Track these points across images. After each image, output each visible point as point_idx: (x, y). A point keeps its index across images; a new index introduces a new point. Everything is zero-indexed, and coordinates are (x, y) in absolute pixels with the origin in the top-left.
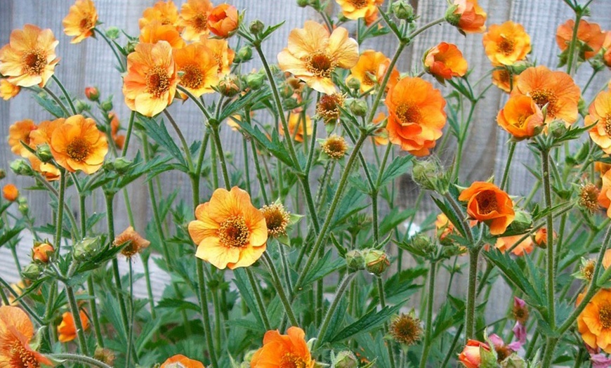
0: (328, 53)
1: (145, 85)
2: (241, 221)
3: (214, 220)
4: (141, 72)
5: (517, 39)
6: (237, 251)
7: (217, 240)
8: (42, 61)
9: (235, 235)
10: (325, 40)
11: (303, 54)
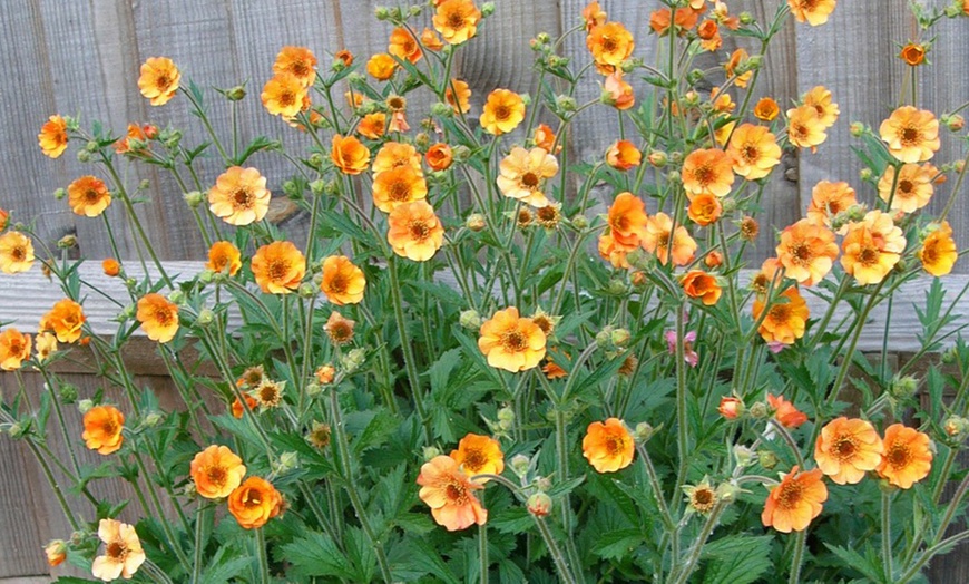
0: (532, 169)
1: (406, 233)
2: (518, 331)
3: (496, 334)
4: (402, 224)
5: (619, 37)
6: (520, 355)
7: (501, 348)
8: (250, 197)
9: (515, 343)
10: (527, 159)
11: (514, 175)
